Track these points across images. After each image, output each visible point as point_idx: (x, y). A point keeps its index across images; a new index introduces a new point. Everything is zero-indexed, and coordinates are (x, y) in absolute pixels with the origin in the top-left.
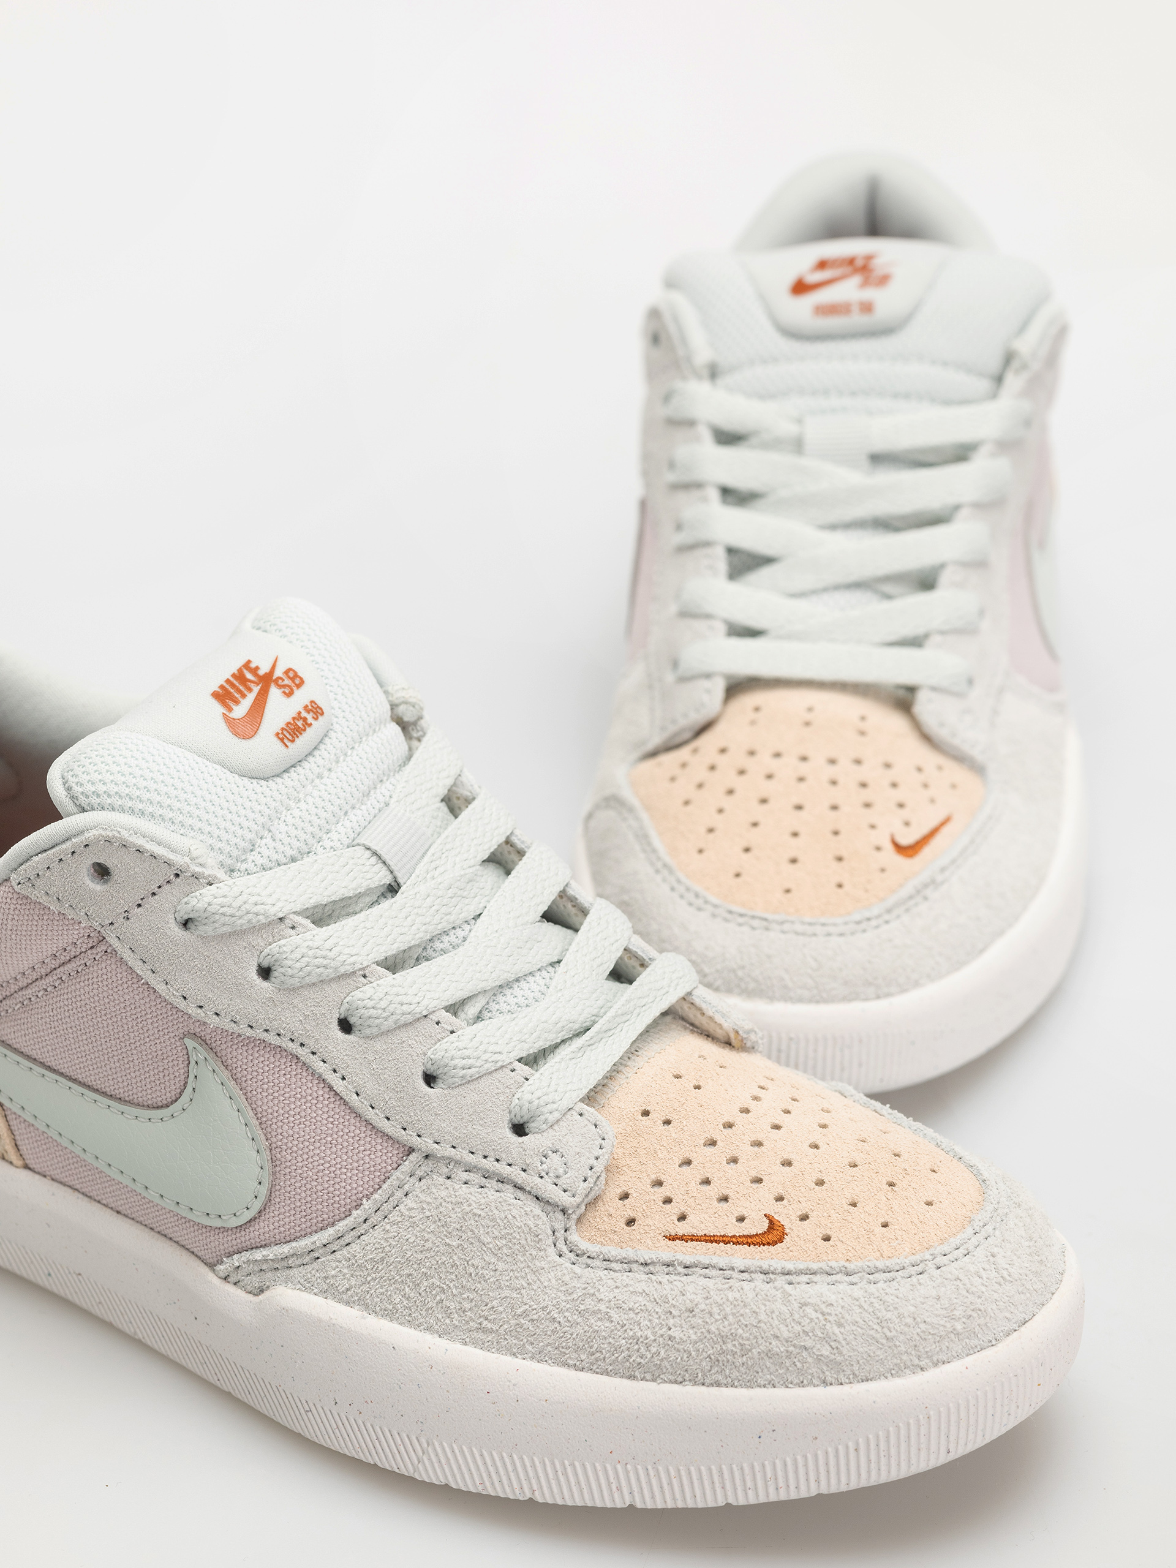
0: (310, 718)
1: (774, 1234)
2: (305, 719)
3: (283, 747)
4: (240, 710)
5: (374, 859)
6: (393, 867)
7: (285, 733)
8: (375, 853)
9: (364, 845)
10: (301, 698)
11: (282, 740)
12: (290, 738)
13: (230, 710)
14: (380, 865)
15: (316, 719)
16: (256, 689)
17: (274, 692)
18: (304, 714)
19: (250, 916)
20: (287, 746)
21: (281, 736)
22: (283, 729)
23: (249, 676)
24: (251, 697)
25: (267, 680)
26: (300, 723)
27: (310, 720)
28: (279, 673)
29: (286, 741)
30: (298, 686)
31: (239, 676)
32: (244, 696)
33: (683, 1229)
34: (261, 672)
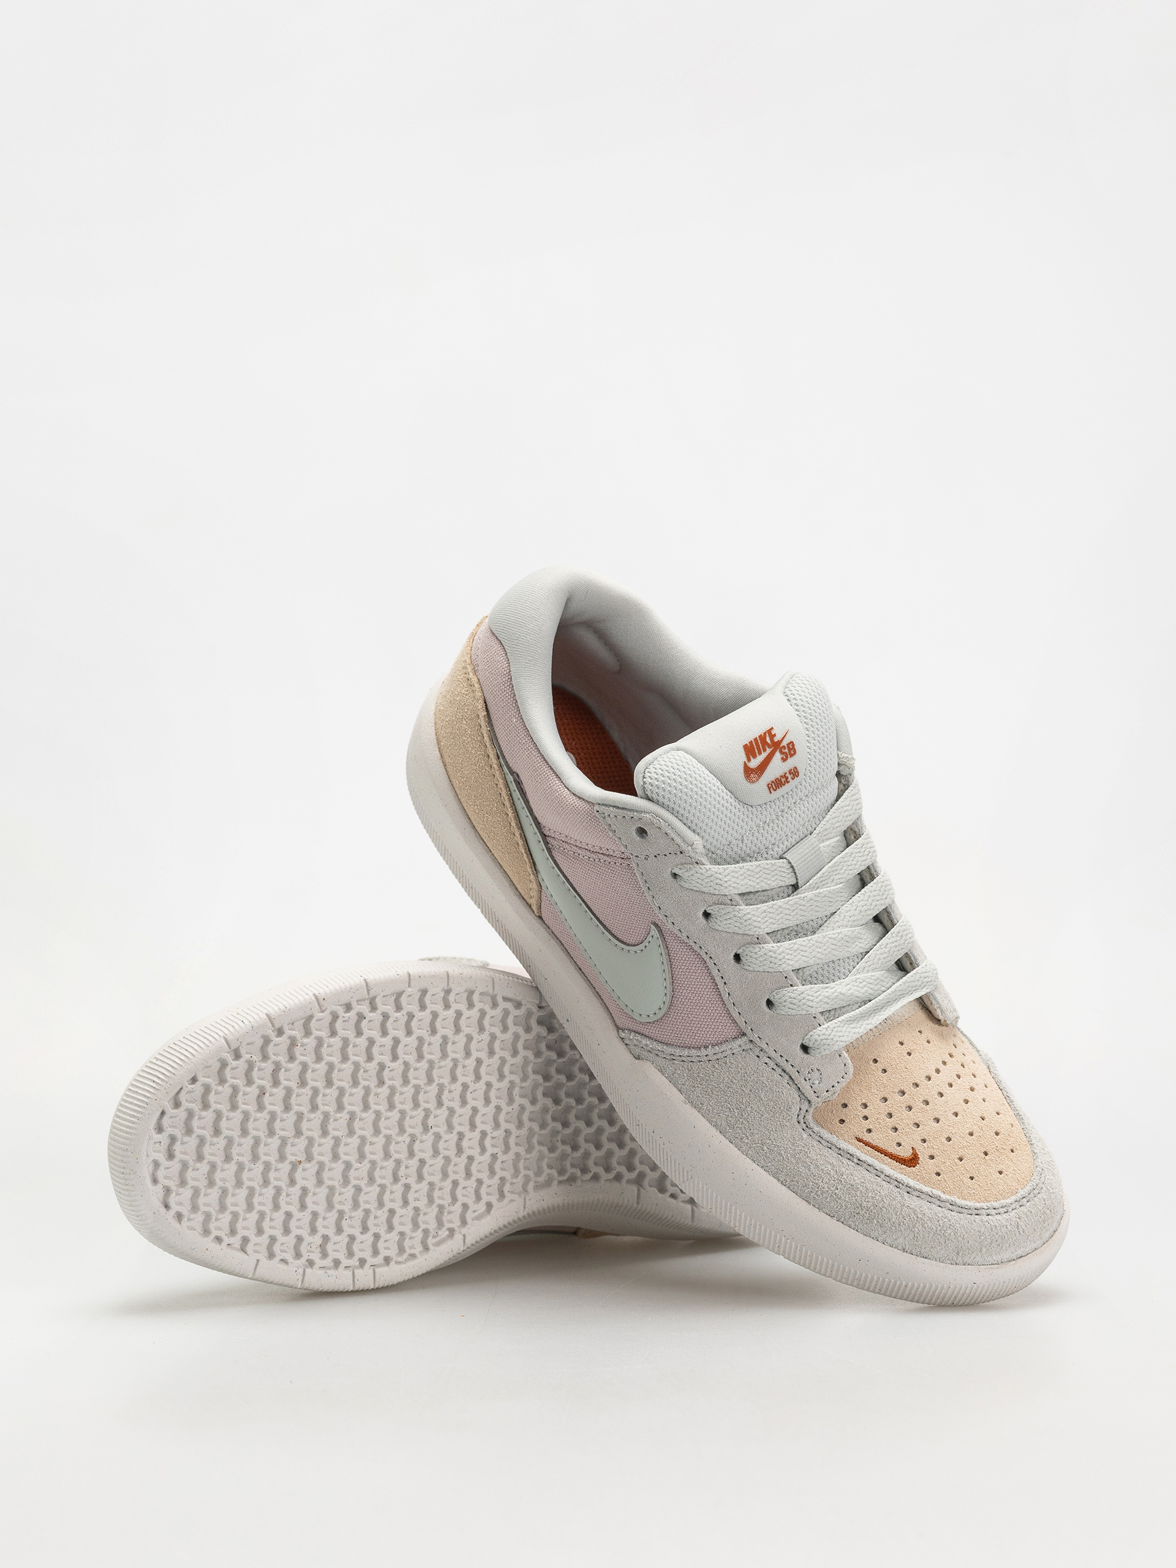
0: (790, 777)
1: (912, 1161)
2: (787, 778)
3: (769, 793)
4: (754, 763)
5: (791, 870)
6: (798, 878)
7: (773, 784)
8: (792, 867)
9: (788, 860)
10: (791, 762)
11: (769, 789)
12: (774, 788)
13: (749, 760)
14: (793, 874)
15: (793, 779)
16: (769, 751)
17: (778, 756)
18: (788, 775)
19: (711, 888)
20: (771, 793)
21: (770, 786)
22: (773, 782)
23: (768, 740)
24: (764, 755)
25: (776, 746)
26: (783, 780)
27: (789, 779)
28: (784, 743)
29: (771, 789)
30: (792, 755)
31: (762, 738)
32: (760, 753)
33: (867, 1137)
34: (776, 739)
